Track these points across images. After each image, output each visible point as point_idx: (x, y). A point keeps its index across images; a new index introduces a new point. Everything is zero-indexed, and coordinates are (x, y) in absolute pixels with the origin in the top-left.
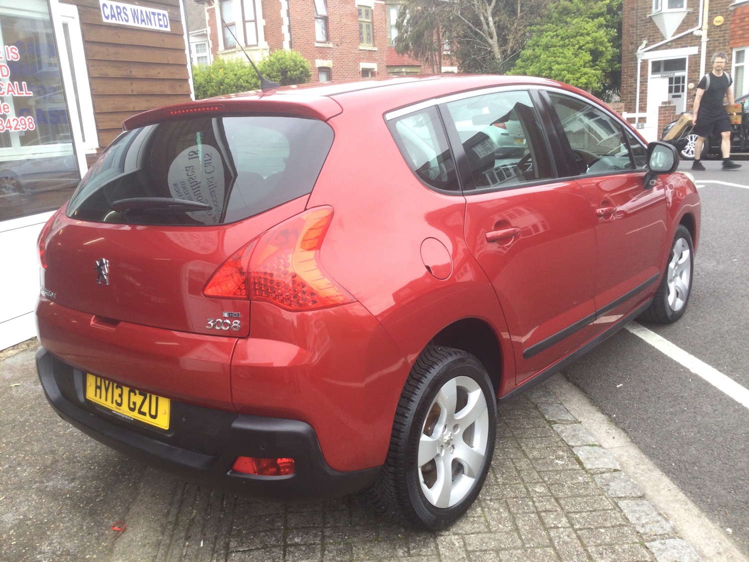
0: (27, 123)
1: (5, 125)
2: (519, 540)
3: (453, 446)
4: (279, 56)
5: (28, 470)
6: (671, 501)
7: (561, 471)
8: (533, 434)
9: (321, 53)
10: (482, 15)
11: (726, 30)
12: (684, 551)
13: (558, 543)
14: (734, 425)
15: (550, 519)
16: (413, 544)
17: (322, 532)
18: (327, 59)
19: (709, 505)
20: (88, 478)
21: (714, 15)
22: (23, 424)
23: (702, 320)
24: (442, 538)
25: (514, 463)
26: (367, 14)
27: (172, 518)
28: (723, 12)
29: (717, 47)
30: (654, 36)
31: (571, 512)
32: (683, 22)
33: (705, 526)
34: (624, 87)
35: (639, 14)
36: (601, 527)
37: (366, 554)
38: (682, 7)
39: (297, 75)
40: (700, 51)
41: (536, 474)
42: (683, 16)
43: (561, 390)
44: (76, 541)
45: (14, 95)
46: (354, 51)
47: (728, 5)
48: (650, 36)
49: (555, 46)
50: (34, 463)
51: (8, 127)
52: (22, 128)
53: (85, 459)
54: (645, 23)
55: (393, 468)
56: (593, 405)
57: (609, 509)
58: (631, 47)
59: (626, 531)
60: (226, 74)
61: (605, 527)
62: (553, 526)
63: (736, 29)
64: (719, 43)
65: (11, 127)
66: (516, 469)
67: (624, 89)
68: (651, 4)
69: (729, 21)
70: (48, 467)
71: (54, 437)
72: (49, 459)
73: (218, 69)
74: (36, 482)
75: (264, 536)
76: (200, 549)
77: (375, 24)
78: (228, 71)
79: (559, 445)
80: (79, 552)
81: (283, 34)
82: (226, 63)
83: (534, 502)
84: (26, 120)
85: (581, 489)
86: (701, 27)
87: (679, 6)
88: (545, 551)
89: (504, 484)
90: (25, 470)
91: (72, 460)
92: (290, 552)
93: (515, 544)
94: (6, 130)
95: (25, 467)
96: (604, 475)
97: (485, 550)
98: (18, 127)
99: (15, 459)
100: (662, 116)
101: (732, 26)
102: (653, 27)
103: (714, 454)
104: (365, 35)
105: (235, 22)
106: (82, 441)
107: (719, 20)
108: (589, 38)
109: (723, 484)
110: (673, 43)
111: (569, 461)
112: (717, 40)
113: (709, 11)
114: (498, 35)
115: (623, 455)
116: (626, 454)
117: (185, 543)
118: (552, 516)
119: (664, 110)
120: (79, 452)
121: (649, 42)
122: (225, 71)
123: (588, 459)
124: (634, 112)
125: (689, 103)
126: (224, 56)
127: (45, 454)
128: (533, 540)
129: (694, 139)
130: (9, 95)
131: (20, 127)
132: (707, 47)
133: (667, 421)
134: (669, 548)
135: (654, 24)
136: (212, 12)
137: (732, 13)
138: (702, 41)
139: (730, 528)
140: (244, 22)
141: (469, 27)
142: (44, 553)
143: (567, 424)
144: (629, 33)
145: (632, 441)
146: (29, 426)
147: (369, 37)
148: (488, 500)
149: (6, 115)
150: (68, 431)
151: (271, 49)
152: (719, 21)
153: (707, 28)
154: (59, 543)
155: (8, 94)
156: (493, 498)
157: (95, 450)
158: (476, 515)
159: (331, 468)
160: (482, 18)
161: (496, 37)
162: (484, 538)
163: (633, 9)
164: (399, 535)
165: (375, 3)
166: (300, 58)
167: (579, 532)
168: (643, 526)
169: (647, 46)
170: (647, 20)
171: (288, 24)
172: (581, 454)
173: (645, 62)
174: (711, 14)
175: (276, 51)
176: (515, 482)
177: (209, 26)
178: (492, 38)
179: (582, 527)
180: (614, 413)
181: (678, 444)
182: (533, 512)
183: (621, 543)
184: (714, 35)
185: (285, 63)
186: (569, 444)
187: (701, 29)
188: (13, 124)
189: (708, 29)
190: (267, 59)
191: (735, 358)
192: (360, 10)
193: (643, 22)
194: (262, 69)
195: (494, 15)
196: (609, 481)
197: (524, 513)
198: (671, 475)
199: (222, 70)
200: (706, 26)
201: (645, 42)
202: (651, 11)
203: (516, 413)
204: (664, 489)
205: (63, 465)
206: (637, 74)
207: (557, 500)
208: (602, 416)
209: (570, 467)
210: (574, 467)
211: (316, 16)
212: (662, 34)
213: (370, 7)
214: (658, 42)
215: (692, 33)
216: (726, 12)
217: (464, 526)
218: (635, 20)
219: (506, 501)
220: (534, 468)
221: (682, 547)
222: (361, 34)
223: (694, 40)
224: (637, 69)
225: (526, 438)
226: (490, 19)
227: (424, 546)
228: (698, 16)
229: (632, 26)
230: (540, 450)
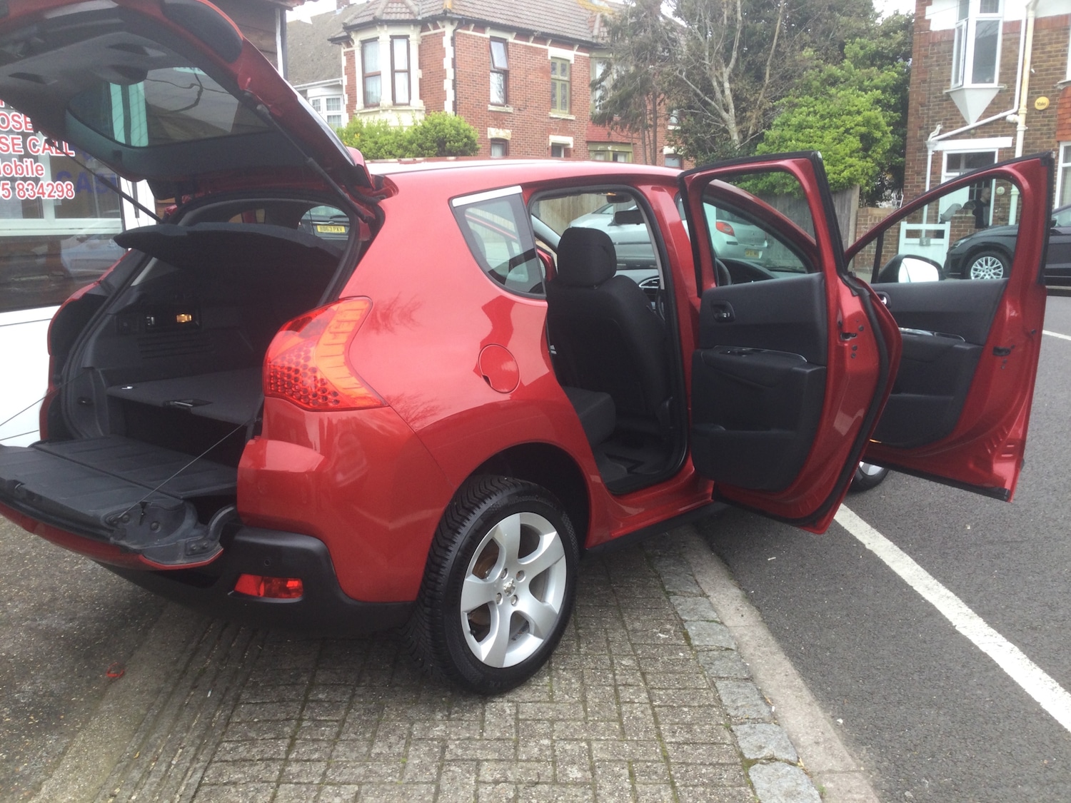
0: (65, 190)
1: (36, 191)
2: (583, 712)
3: (516, 596)
4: (437, 121)
5: (19, 606)
6: (784, 687)
7: (661, 645)
8: (642, 604)
9: (496, 119)
10: (715, 79)
11: (1051, 117)
12: (773, 737)
13: (629, 717)
14: (892, 610)
15: (626, 694)
16: (456, 709)
17: (354, 690)
18: (503, 128)
19: (828, 693)
20: (90, 619)
21: (1036, 95)
22: (22, 557)
23: (904, 489)
24: (492, 704)
25: (606, 633)
26: (563, 70)
27: (180, 666)
28: (1048, 92)
29: (1038, 139)
30: (951, 119)
31: (655, 688)
32: (993, 102)
33: (812, 715)
34: (907, 186)
35: (932, 89)
36: (685, 706)
37: (397, 716)
38: (992, 81)
39: (459, 147)
40: (1014, 143)
41: (629, 646)
42: (993, 94)
43: (700, 560)
44: (64, 683)
45: (51, 155)
46: (542, 119)
47: (1055, 83)
48: (947, 119)
49: (811, 127)
50: (29, 599)
51: (41, 194)
52: (58, 195)
53: (90, 599)
54: (940, 101)
55: (429, 609)
56: (731, 579)
57: (703, 689)
58: (919, 133)
59: (714, 711)
60: (364, 141)
61: (690, 706)
62: (628, 700)
63: (1066, 116)
64: (1042, 134)
65: (43, 194)
66: (607, 640)
67: (908, 190)
68: (950, 76)
69: (1056, 104)
70: (44, 605)
71: (57, 573)
72: (47, 596)
73: (353, 134)
74: (27, 620)
75: (284, 690)
76: (206, 699)
77: (574, 83)
78: (367, 137)
79: (670, 618)
80: (64, 694)
81: (446, 91)
82: (365, 126)
83: (614, 675)
84: (64, 186)
85: (677, 665)
86: (1018, 111)
87: (988, 80)
88: (609, 726)
89: (586, 654)
90: (17, 606)
91: (74, 599)
92: (310, 708)
93: (576, 716)
94: (38, 197)
95: (17, 603)
96: (711, 654)
97: (539, 720)
98: (52, 194)
99: (6, 594)
100: (956, 229)
101: (1060, 112)
102: (950, 107)
103: (855, 639)
104: (558, 98)
105: (380, 72)
106: (90, 580)
107: (1042, 102)
108: (859, 119)
109: (853, 672)
110: (978, 131)
111: (675, 635)
112: (1039, 130)
113: (1029, 89)
114: (736, 108)
115: (746, 635)
116: (750, 634)
117: (189, 692)
118: (631, 691)
119: (958, 222)
120: (85, 591)
121: (945, 127)
122: (362, 137)
123: (699, 635)
124: (920, 222)
125: (997, 215)
126: (363, 116)
127: (44, 591)
128: (599, 713)
129: (989, 263)
130: (44, 154)
131: (56, 195)
132: (1025, 139)
133: (814, 601)
134: (757, 732)
135: (953, 103)
136: (350, 56)
137: (1061, 94)
138: (1018, 129)
139: (842, 719)
140: (393, 72)
141: (696, 95)
142: (23, 692)
143: (689, 597)
144: (917, 114)
145: (763, 621)
146: (30, 559)
147: (564, 101)
148: (561, 669)
149: (39, 178)
150: (76, 567)
151: (428, 111)
152: (1043, 104)
153: (1026, 112)
154: (43, 683)
155: (43, 152)
156: (568, 667)
157: (103, 590)
158: (541, 684)
159: (346, 595)
160: (715, 84)
161: (733, 110)
162: (542, 708)
163: (924, 81)
164: (443, 699)
165: (575, 55)
166: (465, 126)
167: (656, 709)
168: (737, 708)
169: (941, 132)
170: (942, 96)
171: (453, 78)
172: (692, 630)
173: (938, 155)
174: (1032, 93)
175: (432, 113)
176: (600, 653)
177: (345, 74)
178: (727, 111)
179: (662, 704)
180: (753, 589)
181: (817, 626)
182: (610, 685)
183: (703, 723)
184: (1035, 122)
185: (443, 130)
186: (683, 618)
187: (1016, 113)
188: (47, 190)
189: (1026, 114)
190: (420, 124)
191: (927, 535)
192: (553, 64)
193: (938, 99)
194: (412, 137)
195: (731, 80)
196: (715, 660)
197: (599, 685)
198: (795, 659)
199: (359, 135)
200: (1023, 110)
201: (939, 127)
202: (949, 85)
203: (631, 580)
204: (780, 673)
205: (63, 603)
206: (926, 171)
207: (643, 674)
208: (738, 591)
209: (674, 641)
210: (679, 642)
211: (493, 69)
212: (963, 118)
213: (569, 61)
214: (957, 128)
215: (1004, 118)
216: (1053, 91)
217: (524, 694)
218: (927, 96)
219: (582, 672)
220: (629, 640)
221: (774, 732)
222: (554, 96)
223: (1006, 128)
224: (926, 163)
225: (632, 608)
226: (727, 85)
227: (469, 711)
228: (1014, 95)
229: (922, 105)
230: (644, 623)
